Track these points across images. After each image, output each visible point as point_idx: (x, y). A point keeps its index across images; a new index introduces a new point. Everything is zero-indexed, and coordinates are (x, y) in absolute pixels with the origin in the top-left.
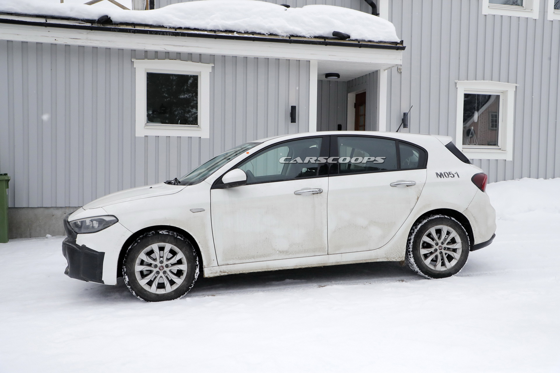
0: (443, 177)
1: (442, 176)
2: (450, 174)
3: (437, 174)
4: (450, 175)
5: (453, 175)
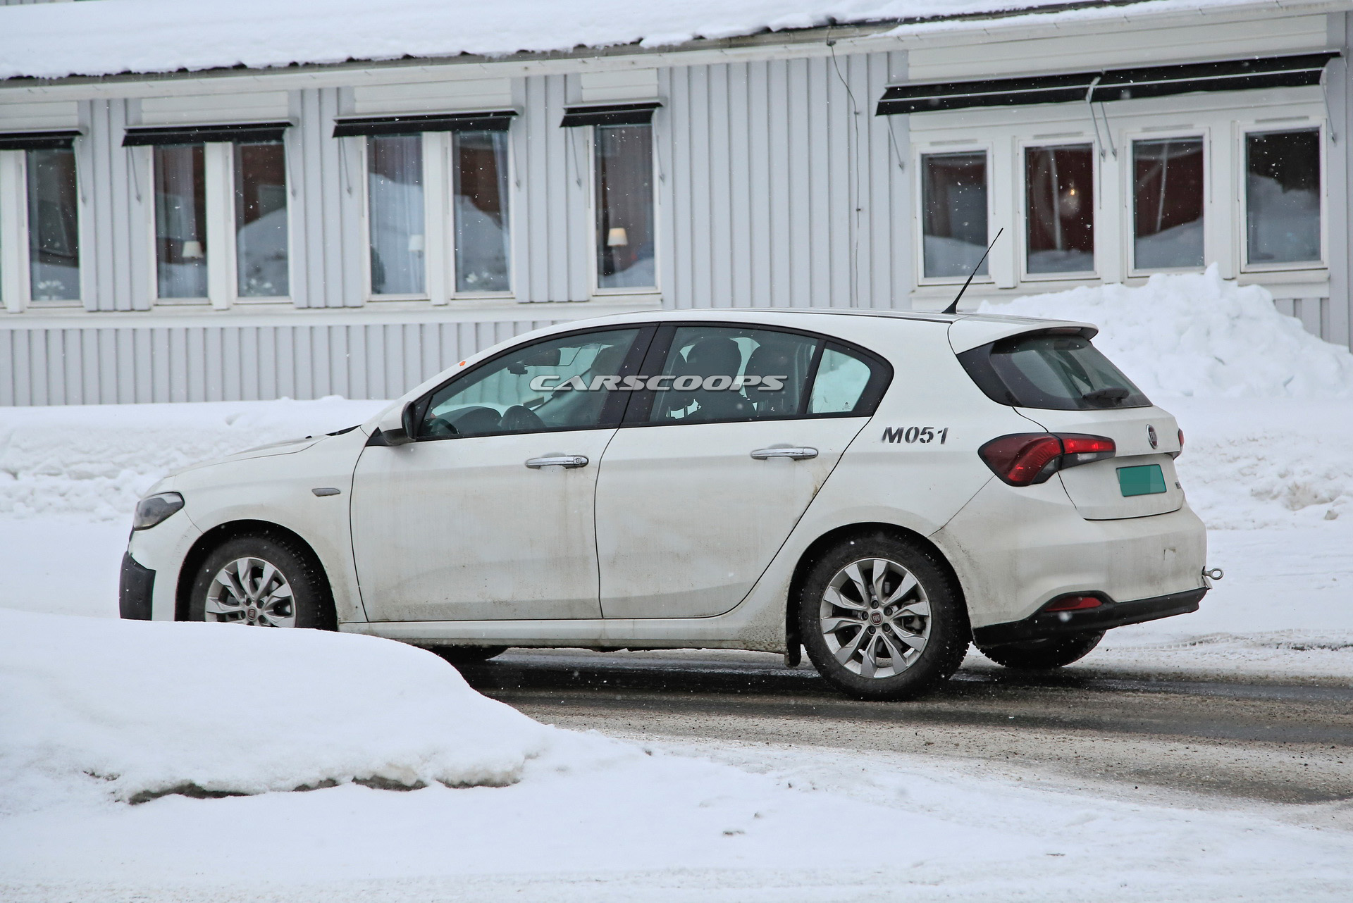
0: (899, 441)
1: (897, 438)
2: (923, 433)
3: (889, 431)
4: (920, 437)
5: (931, 436)
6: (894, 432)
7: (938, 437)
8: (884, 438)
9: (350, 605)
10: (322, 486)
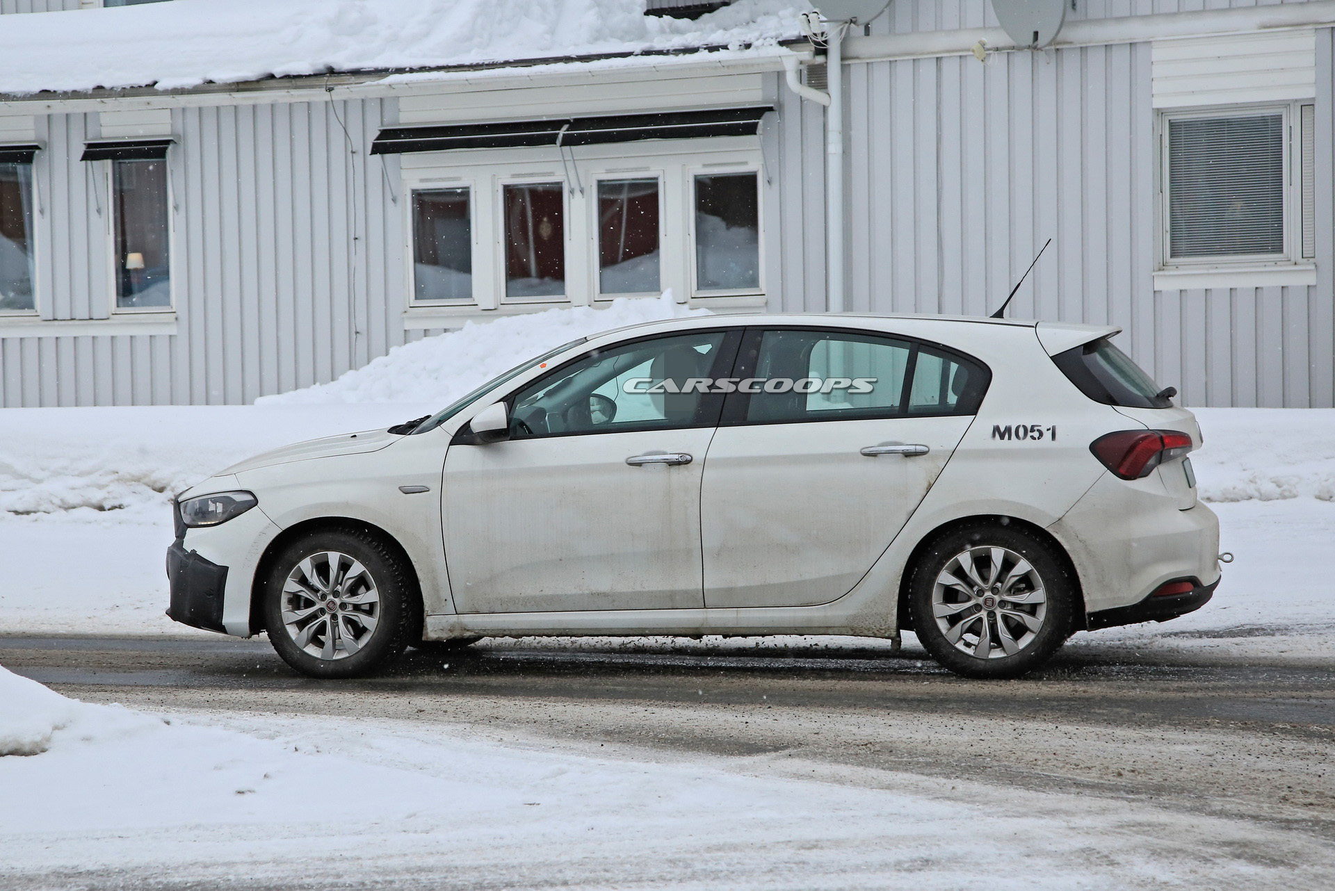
0: (1010, 438)
1: (1007, 436)
2: (1032, 430)
3: (996, 429)
4: (1030, 434)
5: (1041, 434)
6: (1002, 429)
7: (1048, 435)
8: (994, 435)
9: (439, 598)
10: (408, 484)
